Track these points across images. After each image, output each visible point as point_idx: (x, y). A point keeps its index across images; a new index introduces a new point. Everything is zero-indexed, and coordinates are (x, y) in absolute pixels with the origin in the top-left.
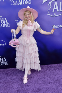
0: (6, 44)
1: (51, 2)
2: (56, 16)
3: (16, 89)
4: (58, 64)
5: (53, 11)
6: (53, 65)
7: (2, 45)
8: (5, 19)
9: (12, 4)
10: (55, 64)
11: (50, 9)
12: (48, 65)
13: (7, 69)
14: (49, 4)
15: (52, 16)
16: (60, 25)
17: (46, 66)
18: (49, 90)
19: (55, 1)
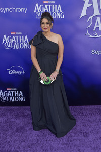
0: (24, 72)
1: (91, 17)
2: (98, 36)
3: (35, 138)
4: (96, 106)
5: (94, 30)
6: (89, 107)
7: (18, 73)
8: (26, 37)
9: (37, 16)
11: (89, 27)
13: (23, 107)
14: (89, 19)
17: (77, 107)
18: (83, 144)
19: (98, 16)
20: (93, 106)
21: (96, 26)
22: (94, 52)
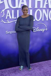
1: (4, 10)
2: (9, 22)
4: (12, 68)
5: (6, 18)
6: (7, 69)
10: (9, 68)
11: (3, 16)
12: (2, 70)
14: (2, 11)
15: (5, 23)
16: (13, 31)
19: (8, 9)
20: (10, 68)
21: (7, 16)
22: (7, 32)
